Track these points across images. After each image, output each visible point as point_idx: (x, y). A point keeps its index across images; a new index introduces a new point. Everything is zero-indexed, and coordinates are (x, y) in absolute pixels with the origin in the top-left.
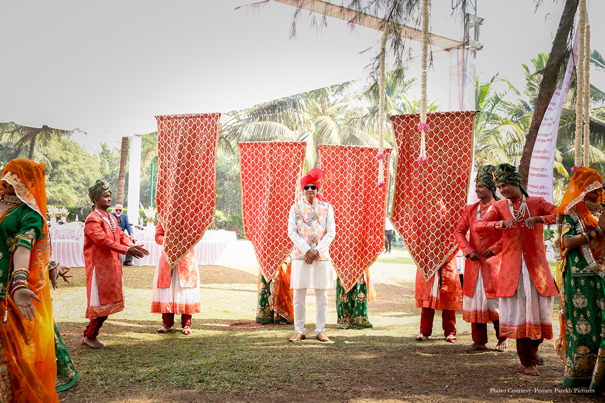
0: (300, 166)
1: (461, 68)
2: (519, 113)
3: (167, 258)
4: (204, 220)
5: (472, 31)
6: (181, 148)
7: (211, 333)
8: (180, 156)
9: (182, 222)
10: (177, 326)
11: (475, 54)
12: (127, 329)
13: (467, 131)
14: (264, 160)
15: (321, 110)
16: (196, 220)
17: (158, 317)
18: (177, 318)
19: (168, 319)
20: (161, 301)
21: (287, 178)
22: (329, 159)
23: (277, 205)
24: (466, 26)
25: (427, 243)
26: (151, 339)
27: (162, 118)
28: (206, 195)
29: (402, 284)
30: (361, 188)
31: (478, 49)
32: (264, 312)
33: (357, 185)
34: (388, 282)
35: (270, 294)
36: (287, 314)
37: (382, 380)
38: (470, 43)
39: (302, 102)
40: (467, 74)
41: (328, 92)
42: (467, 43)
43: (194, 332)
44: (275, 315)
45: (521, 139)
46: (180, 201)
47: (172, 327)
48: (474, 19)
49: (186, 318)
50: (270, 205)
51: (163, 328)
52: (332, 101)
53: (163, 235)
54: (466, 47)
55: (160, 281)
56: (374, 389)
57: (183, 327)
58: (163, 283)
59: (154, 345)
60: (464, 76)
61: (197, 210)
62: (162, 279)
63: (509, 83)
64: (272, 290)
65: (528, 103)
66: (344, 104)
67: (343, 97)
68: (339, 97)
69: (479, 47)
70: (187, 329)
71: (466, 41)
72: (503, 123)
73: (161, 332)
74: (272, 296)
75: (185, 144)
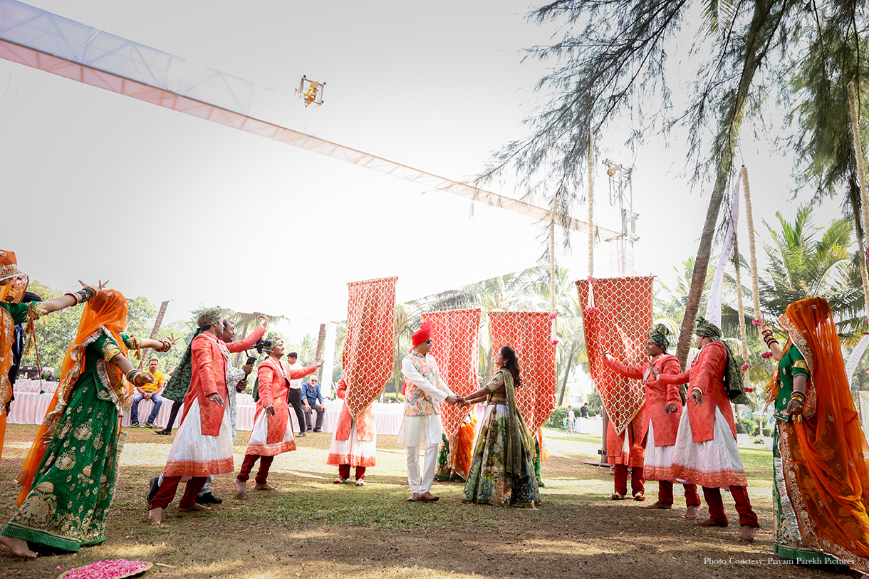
0: (475, 331)
1: (620, 256)
2: (671, 310)
3: (350, 410)
4: (384, 375)
5: (629, 225)
6: (365, 309)
7: (390, 486)
8: (364, 317)
9: (365, 377)
10: (352, 478)
11: (633, 244)
12: (311, 480)
13: (646, 294)
14: (444, 328)
15: (495, 303)
16: (377, 374)
17: (335, 470)
18: (353, 472)
19: (344, 470)
20: (340, 453)
21: (464, 342)
22: (499, 325)
23: (456, 368)
24: (623, 220)
25: (618, 397)
26: (332, 489)
27: (352, 285)
28: (386, 352)
29: (571, 456)
30: (531, 350)
31: (635, 240)
32: (443, 470)
33: (527, 347)
34: (558, 455)
35: (449, 452)
36: (463, 472)
37: (555, 527)
38: (627, 234)
39: (478, 296)
40: (626, 260)
41: (501, 288)
42: (625, 234)
43: (367, 486)
44: (452, 473)
45: (676, 331)
46: (363, 358)
47: (348, 479)
48: (631, 214)
49: (360, 471)
50: (450, 367)
51: (338, 479)
52: (504, 297)
53: (345, 390)
54: (624, 238)
55: (340, 433)
56: (547, 533)
57: (357, 479)
58: (342, 435)
59: (335, 494)
60: (624, 263)
61: (378, 367)
62: (342, 431)
63: (661, 283)
64: (451, 447)
65: (680, 301)
66: (515, 299)
67: (515, 293)
68: (511, 292)
69: (636, 238)
70: (360, 481)
71: (624, 232)
72: (659, 317)
73: (337, 483)
74: (450, 454)
75: (369, 306)
